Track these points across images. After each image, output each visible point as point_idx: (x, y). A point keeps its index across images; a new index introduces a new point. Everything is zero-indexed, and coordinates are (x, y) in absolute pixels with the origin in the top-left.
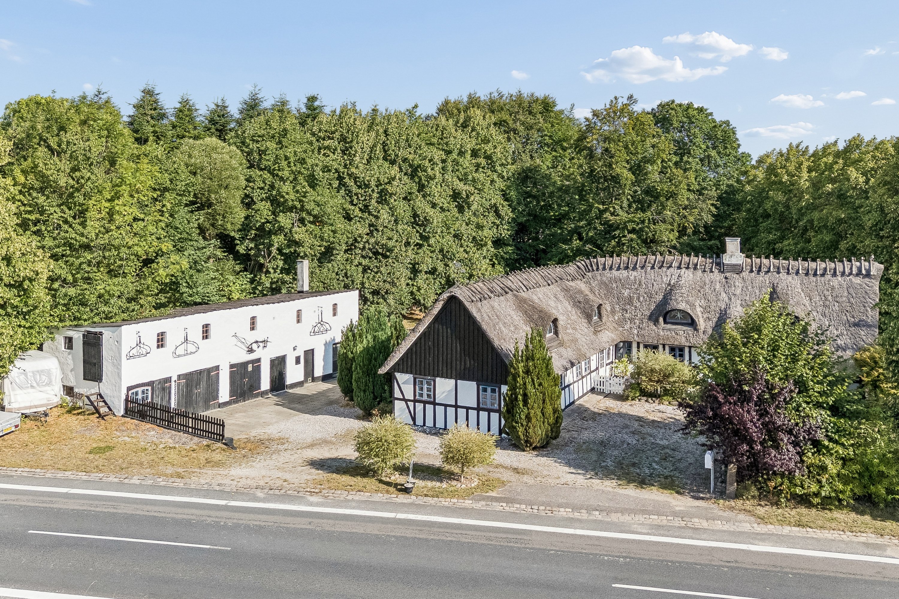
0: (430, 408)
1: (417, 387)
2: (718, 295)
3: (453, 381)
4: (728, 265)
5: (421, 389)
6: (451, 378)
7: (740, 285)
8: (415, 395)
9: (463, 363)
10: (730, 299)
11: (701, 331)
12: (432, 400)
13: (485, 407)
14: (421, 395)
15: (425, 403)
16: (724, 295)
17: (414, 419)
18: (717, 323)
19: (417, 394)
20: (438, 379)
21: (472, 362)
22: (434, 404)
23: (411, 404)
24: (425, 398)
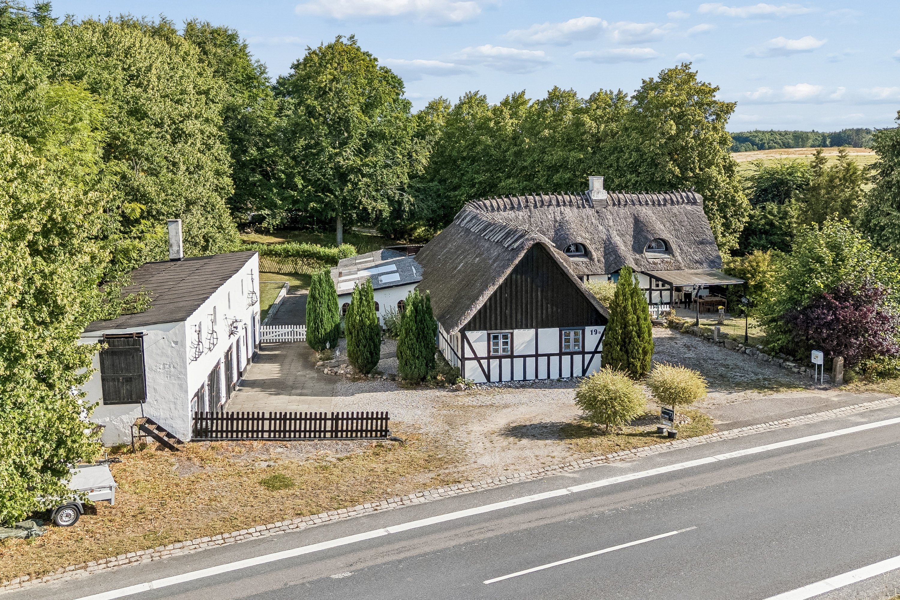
0: (506, 362)
1: (492, 343)
2: (596, 228)
3: (533, 331)
4: (596, 201)
5: (496, 344)
6: (532, 327)
7: (611, 217)
8: (489, 352)
9: (544, 311)
10: (608, 230)
11: (596, 260)
12: (509, 353)
13: (568, 351)
14: (496, 351)
15: (500, 358)
16: (601, 228)
17: (488, 377)
18: (605, 252)
19: (492, 350)
20: (516, 332)
21: (555, 309)
22: (512, 357)
23: (484, 362)
24: (501, 353)
